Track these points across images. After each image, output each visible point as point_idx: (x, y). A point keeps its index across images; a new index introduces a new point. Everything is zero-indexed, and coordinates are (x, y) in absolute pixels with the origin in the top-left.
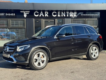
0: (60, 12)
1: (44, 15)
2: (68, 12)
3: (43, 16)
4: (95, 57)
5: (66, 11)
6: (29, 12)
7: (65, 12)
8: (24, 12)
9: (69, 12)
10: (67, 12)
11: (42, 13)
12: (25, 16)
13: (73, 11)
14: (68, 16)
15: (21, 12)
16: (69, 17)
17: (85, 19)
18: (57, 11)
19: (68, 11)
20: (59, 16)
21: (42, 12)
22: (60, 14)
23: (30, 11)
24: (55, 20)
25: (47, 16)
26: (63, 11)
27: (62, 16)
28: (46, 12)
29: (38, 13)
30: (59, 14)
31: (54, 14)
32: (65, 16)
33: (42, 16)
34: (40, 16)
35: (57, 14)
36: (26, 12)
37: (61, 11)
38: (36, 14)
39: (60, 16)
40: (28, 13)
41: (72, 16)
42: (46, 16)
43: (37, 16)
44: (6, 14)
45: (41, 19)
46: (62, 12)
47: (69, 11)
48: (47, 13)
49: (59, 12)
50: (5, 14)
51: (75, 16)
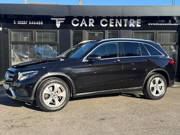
0: (113, 20)
1: (88, 24)
2: (126, 20)
3: (86, 25)
4: (158, 95)
5: (123, 18)
6: (64, 19)
7: (121, 20)
8: (57, 19)
9: (129, 20)
10: (124, 20)
11: (85, 22)
12: (58, 25)
13: (135, 18)
14: (126, 26)
15: (52, 19)
16: (128, 28)
17: (155, 31)
18: (108, 18)
19: (126, 18)
20: (111, 25)
21: (84, 19)
22: (113, 23)
23: (66, 17)
24: (104, 32)
25: (93, 26)
26: (119, 18)
27: (116, 26)
28: (90, 20)
29: (78, 21)
30: (111, 22)
31: (104, 23)
32: (120, 25)
33: (84, 25)
34: (81, 25)
35: (108, 23)
36: (59, 19)
37: (115, 18)
38: (75, 22)
39: (113, 26)
40: (63, 22)
41: (133, 26)
42: (90, 25)
43: (77, 25)
44: (30, 22)
45: (83, 31)
46: (117, 20)
47: (129, 18)
48: (92, 21)
49: (111, 20)
50: (28, 23)
51: (138, 26)
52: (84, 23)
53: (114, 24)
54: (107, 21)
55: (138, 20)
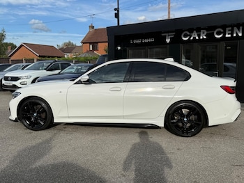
0: (230, 28)
1: (199, 36)
3: (197, 38)
6: (174, 33)
7: (241, 28)
8: (167, 34)
11: (196, 34)
12: (168, 41)
15: (162, 35)
18: (224, 27)
21: (195, 32)
22: (230, 32)
25: (205, 37)
27: (235, 35)
29: (188, 33)
30: (227, 32)
31: (219, 33)
32: (240, 35)
33: (194, 38)
34: (192, 38)
35: (225, 34)
36: (169, 34)
37: (232, 26)
39: (230, 36)
42: (201, 38)
43: (187, 38)
44: (143, 40)
46: (235, 29)
48: (204, 33)
49: (227, 29)
52: (194, 35)
53: (232, 34)
54: (222, 31)
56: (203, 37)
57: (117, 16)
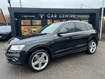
2: (69, 15)
8: (41, 15)
16: (70, 18)
23: (45, 14)
28: (55, 15)
30: (63, 16)
32: (67, 17)
38: (49, 16)
41: (72, 17)
46: (66, 15)
50: (28, 16)
51: (74, 17)
52: (52, 16)
53: (65, 17)
55: (74, 15)
56: (55, 17)
57: (9, 2)
